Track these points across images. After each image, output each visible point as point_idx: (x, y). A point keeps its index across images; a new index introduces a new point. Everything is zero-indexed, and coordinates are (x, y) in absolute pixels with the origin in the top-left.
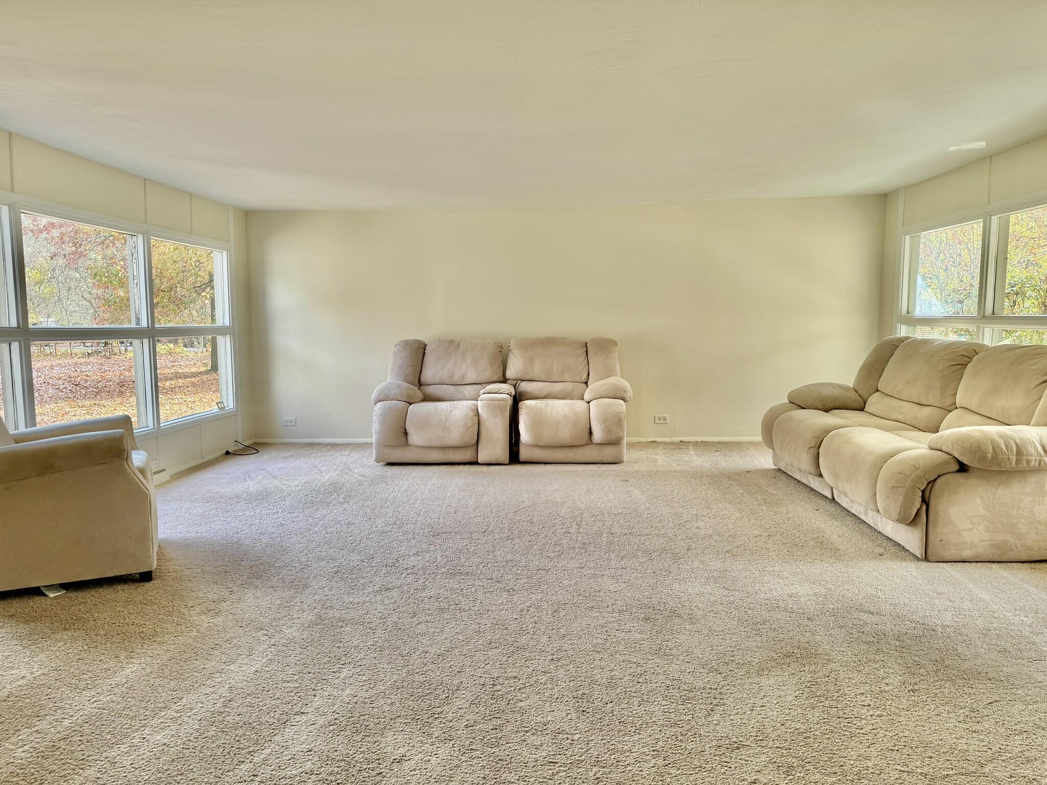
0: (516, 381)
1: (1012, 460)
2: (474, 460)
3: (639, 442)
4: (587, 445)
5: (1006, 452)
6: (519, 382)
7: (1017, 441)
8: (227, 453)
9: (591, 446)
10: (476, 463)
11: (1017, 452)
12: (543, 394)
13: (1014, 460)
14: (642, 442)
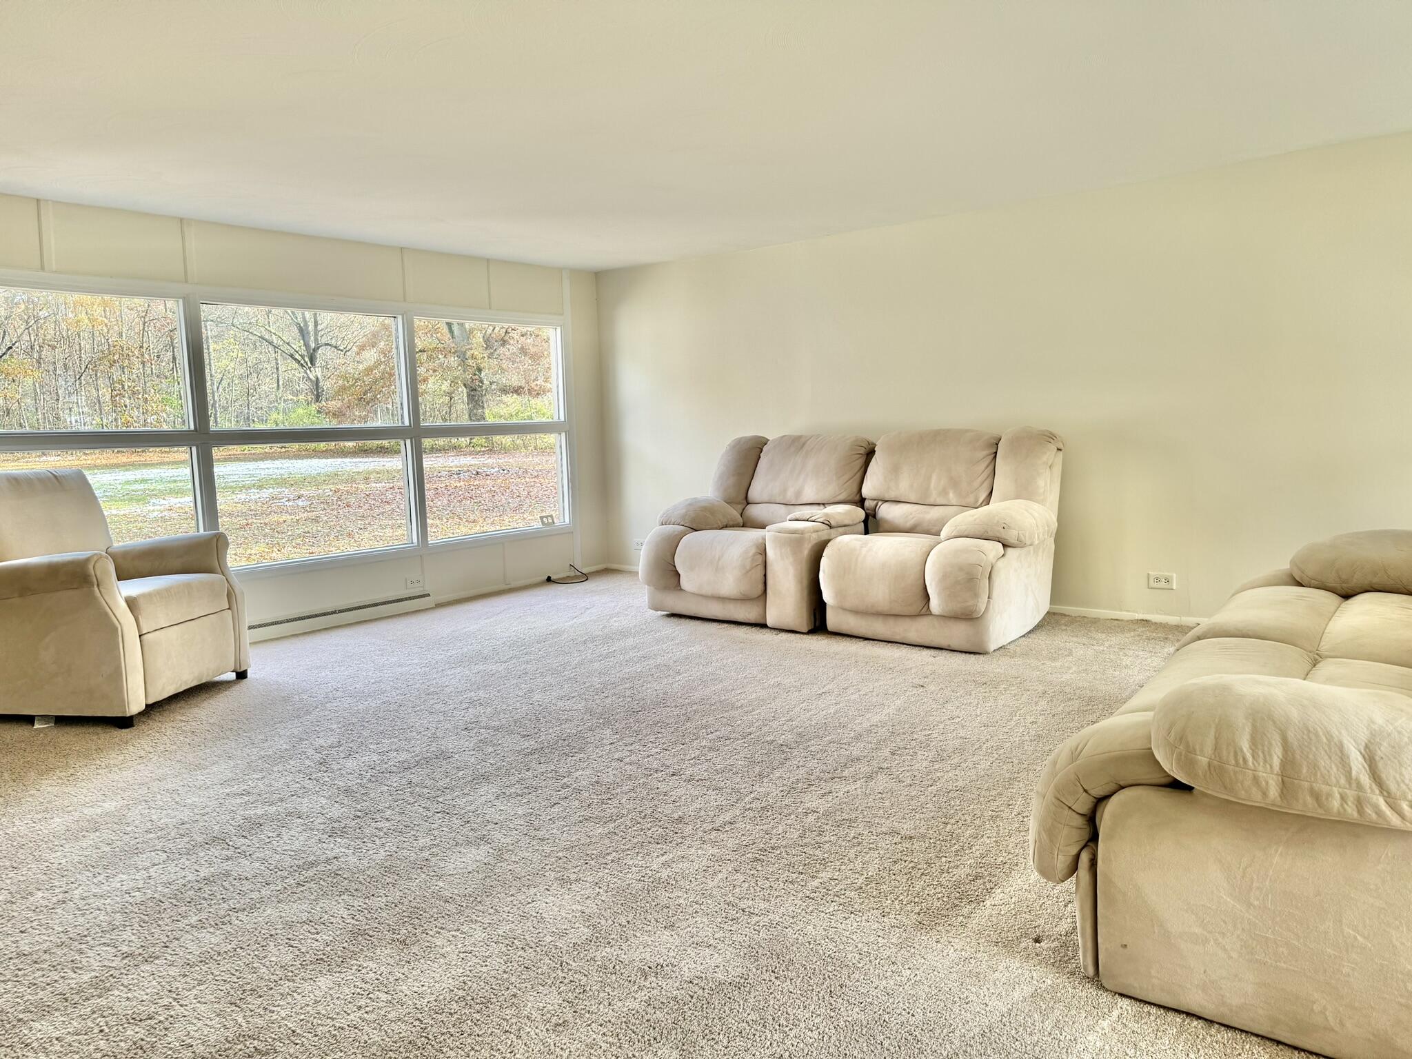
0: (875, 502)
1: (1267, 783)
2: (760, 621)
3: (1117, 620)
4: (918, 615)
5: (1250, 759)
6: (880, 503)
7: (1291, 735)
8: (549, 579)
9: (930, 617)
10: (764, 626)
11: (1283, 765)
12: (909, 524)
13: (1272, 782)
14: (1122, 620)
